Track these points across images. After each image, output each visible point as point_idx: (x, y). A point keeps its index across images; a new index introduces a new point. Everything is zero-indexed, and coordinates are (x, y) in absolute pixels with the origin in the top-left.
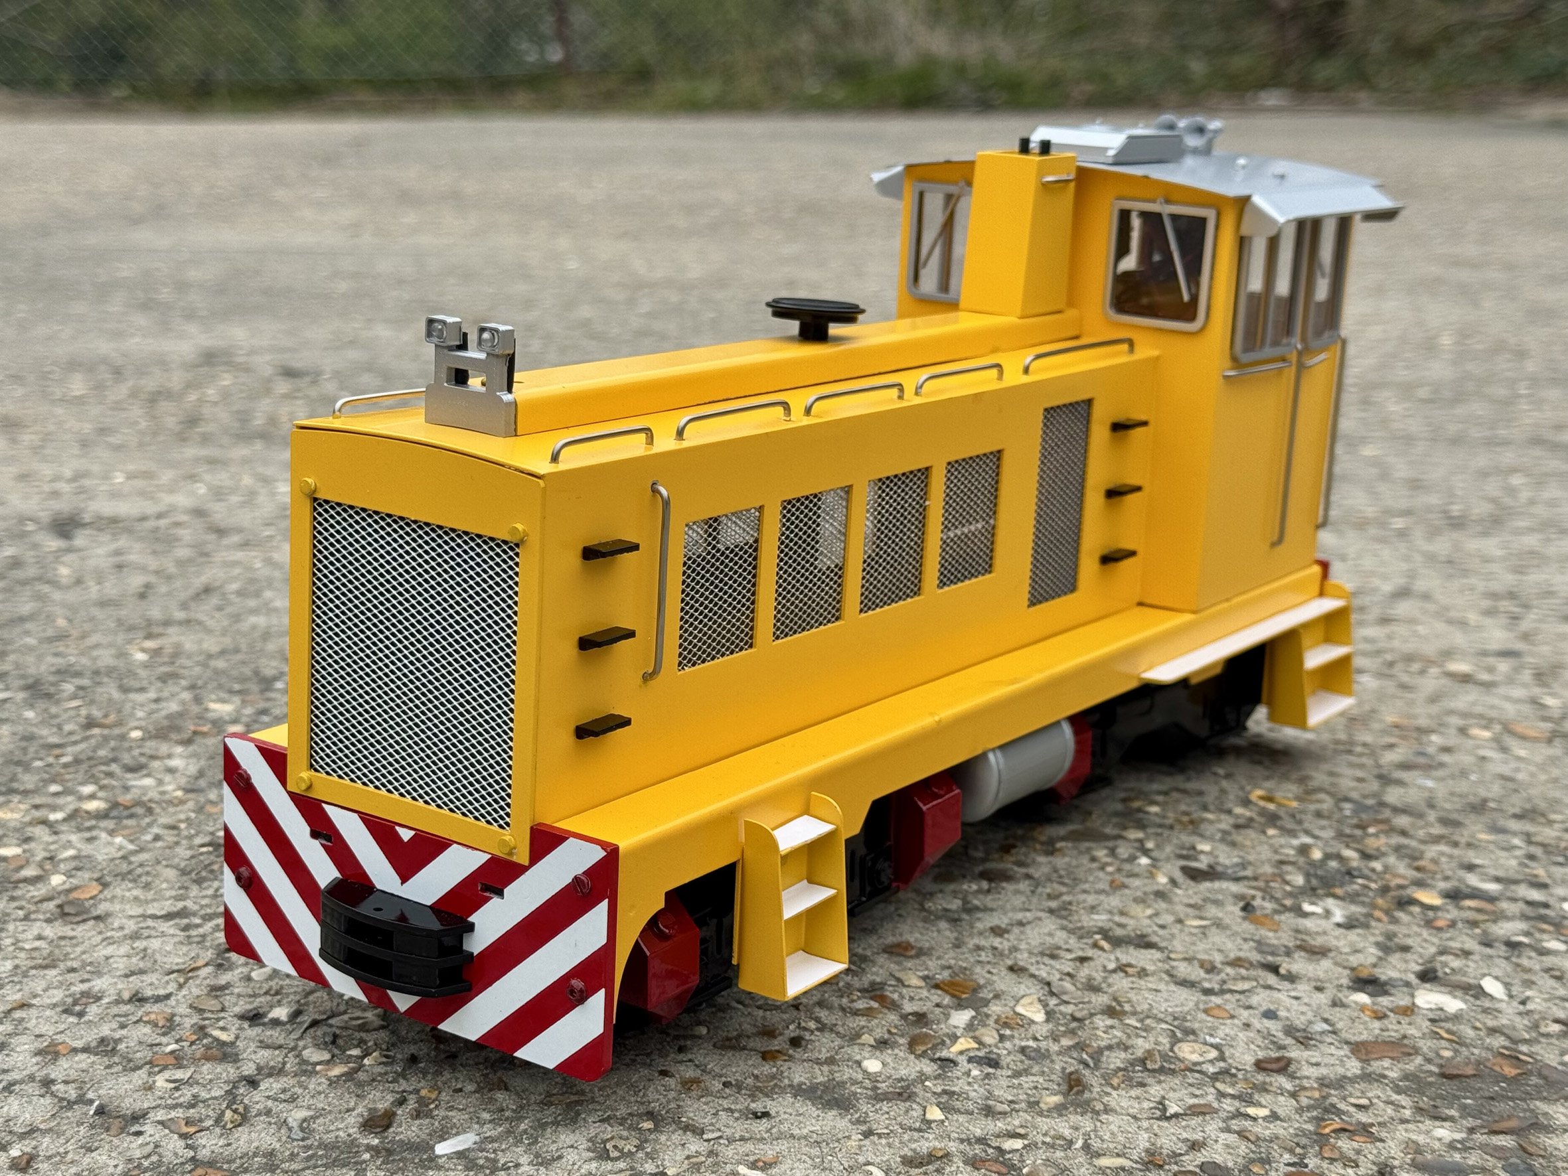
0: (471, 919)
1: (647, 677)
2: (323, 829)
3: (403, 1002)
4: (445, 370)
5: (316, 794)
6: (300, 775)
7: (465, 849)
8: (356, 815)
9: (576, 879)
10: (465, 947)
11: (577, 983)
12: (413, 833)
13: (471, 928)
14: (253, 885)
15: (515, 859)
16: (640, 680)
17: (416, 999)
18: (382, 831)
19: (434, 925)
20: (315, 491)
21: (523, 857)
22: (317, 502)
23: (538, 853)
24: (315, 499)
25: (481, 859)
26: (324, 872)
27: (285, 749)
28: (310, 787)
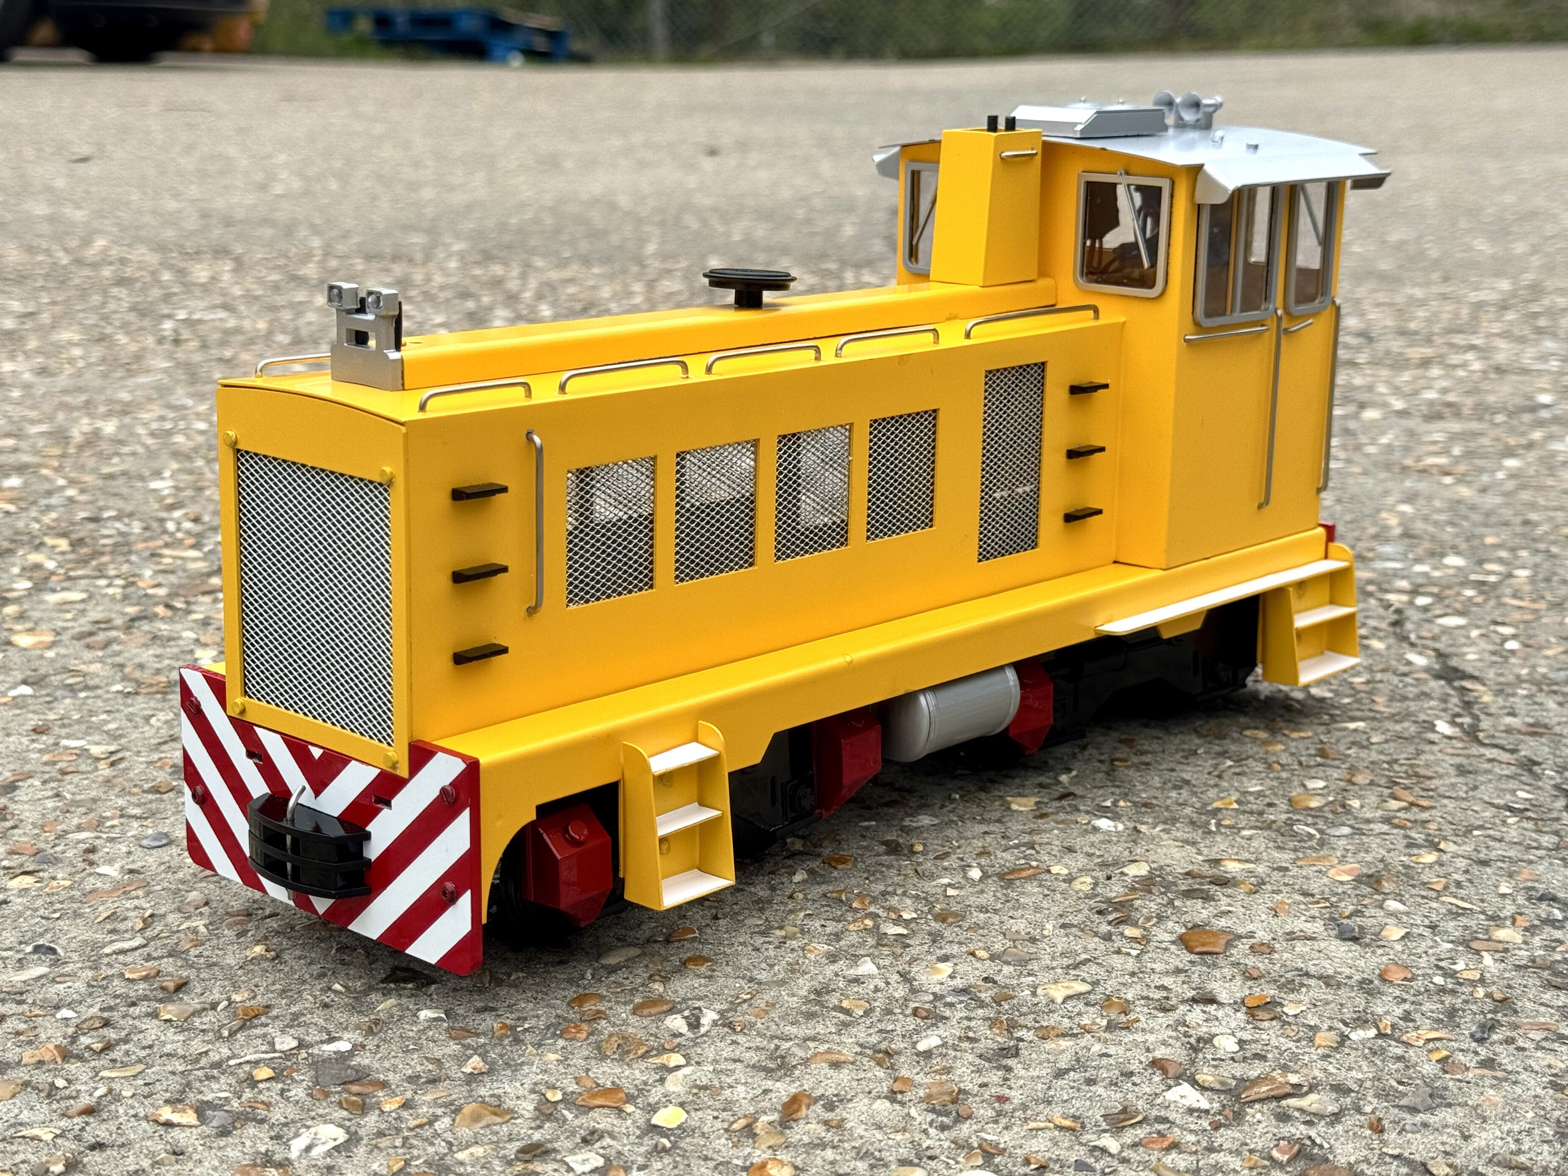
0: (368, 828)
1: (532, 611)
2: (256, 751)
3: (322, 905)
4: (344, 332)
5: (249, 718)
6: (236, 698)
7: (360, 765)
8: (278, 736)
9: (443, 790)
10: (365, 855)
11: (450, 886)
12: (321, 751)
13: (368, 836)
14: (205, 800)
15: (398, 773)
16: (523, 613)
17: (331, 901)
18: (298, 748)
19: (339, 832)
20: (236, 443)
21: (403, 771)
22: (239, 454)
23: (416, 768)
24: (238, 451)
25: (373, 773)
26: (258, 787)
27: (224, 677)
28: (243, 712)
